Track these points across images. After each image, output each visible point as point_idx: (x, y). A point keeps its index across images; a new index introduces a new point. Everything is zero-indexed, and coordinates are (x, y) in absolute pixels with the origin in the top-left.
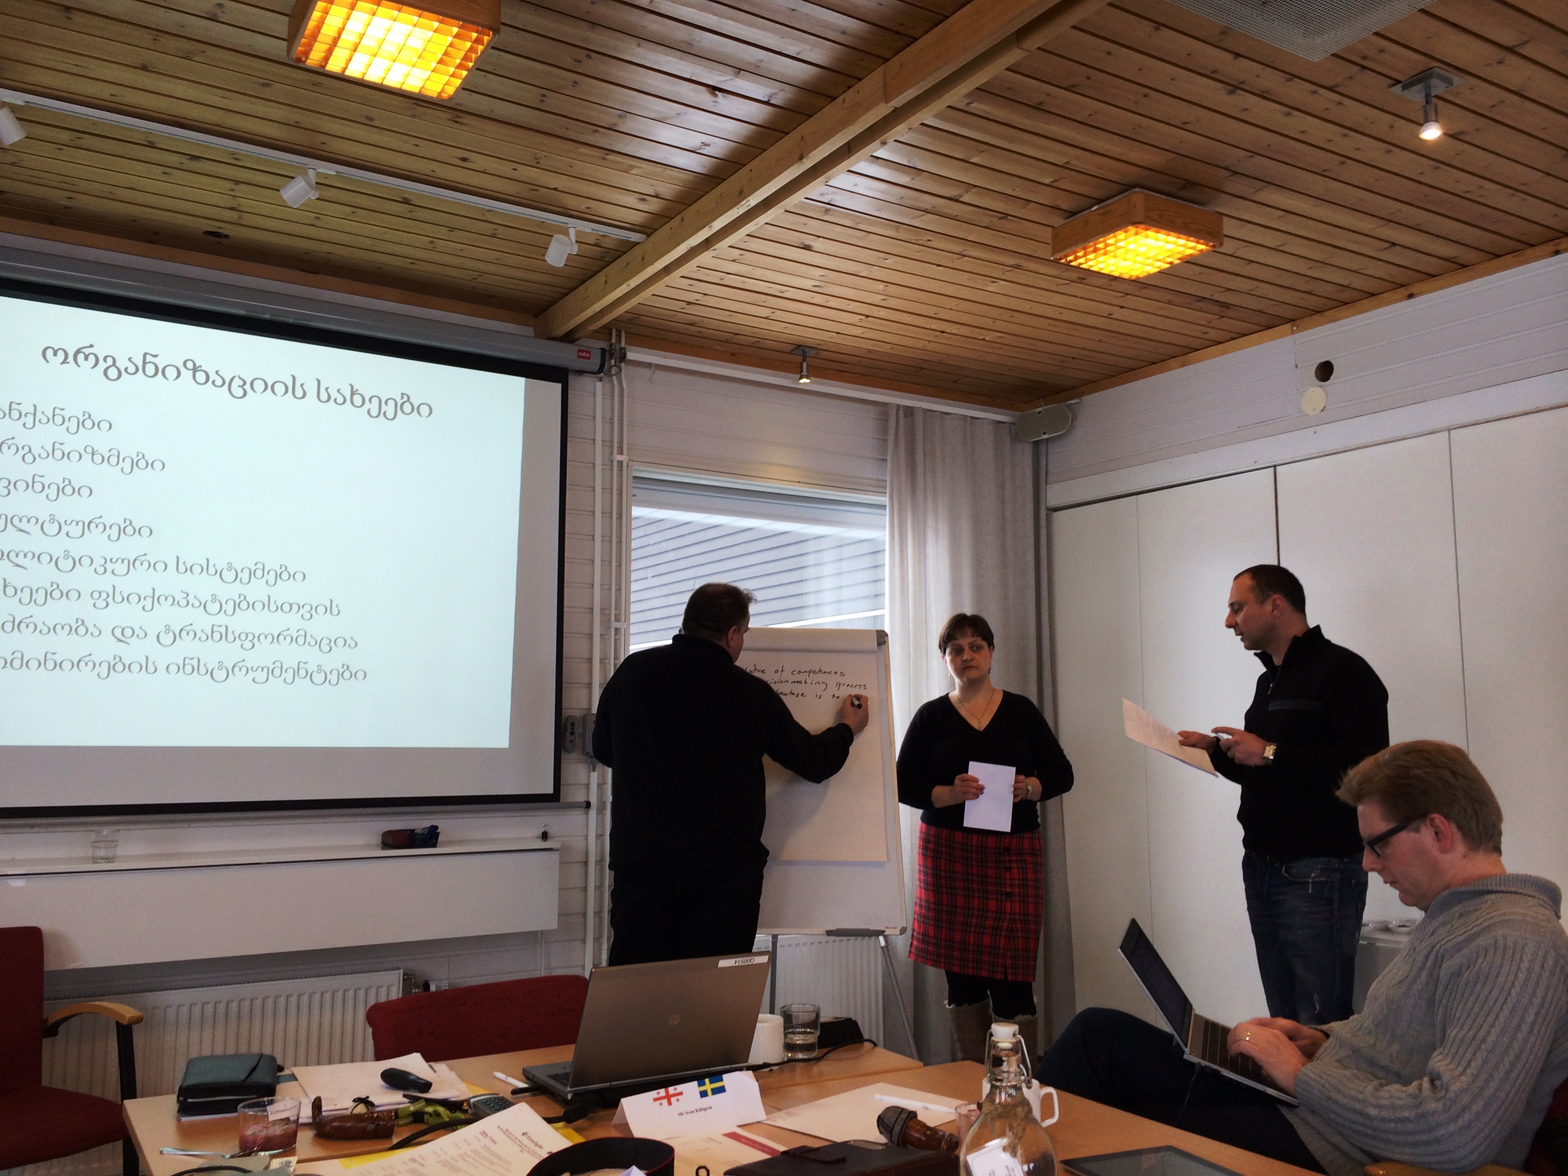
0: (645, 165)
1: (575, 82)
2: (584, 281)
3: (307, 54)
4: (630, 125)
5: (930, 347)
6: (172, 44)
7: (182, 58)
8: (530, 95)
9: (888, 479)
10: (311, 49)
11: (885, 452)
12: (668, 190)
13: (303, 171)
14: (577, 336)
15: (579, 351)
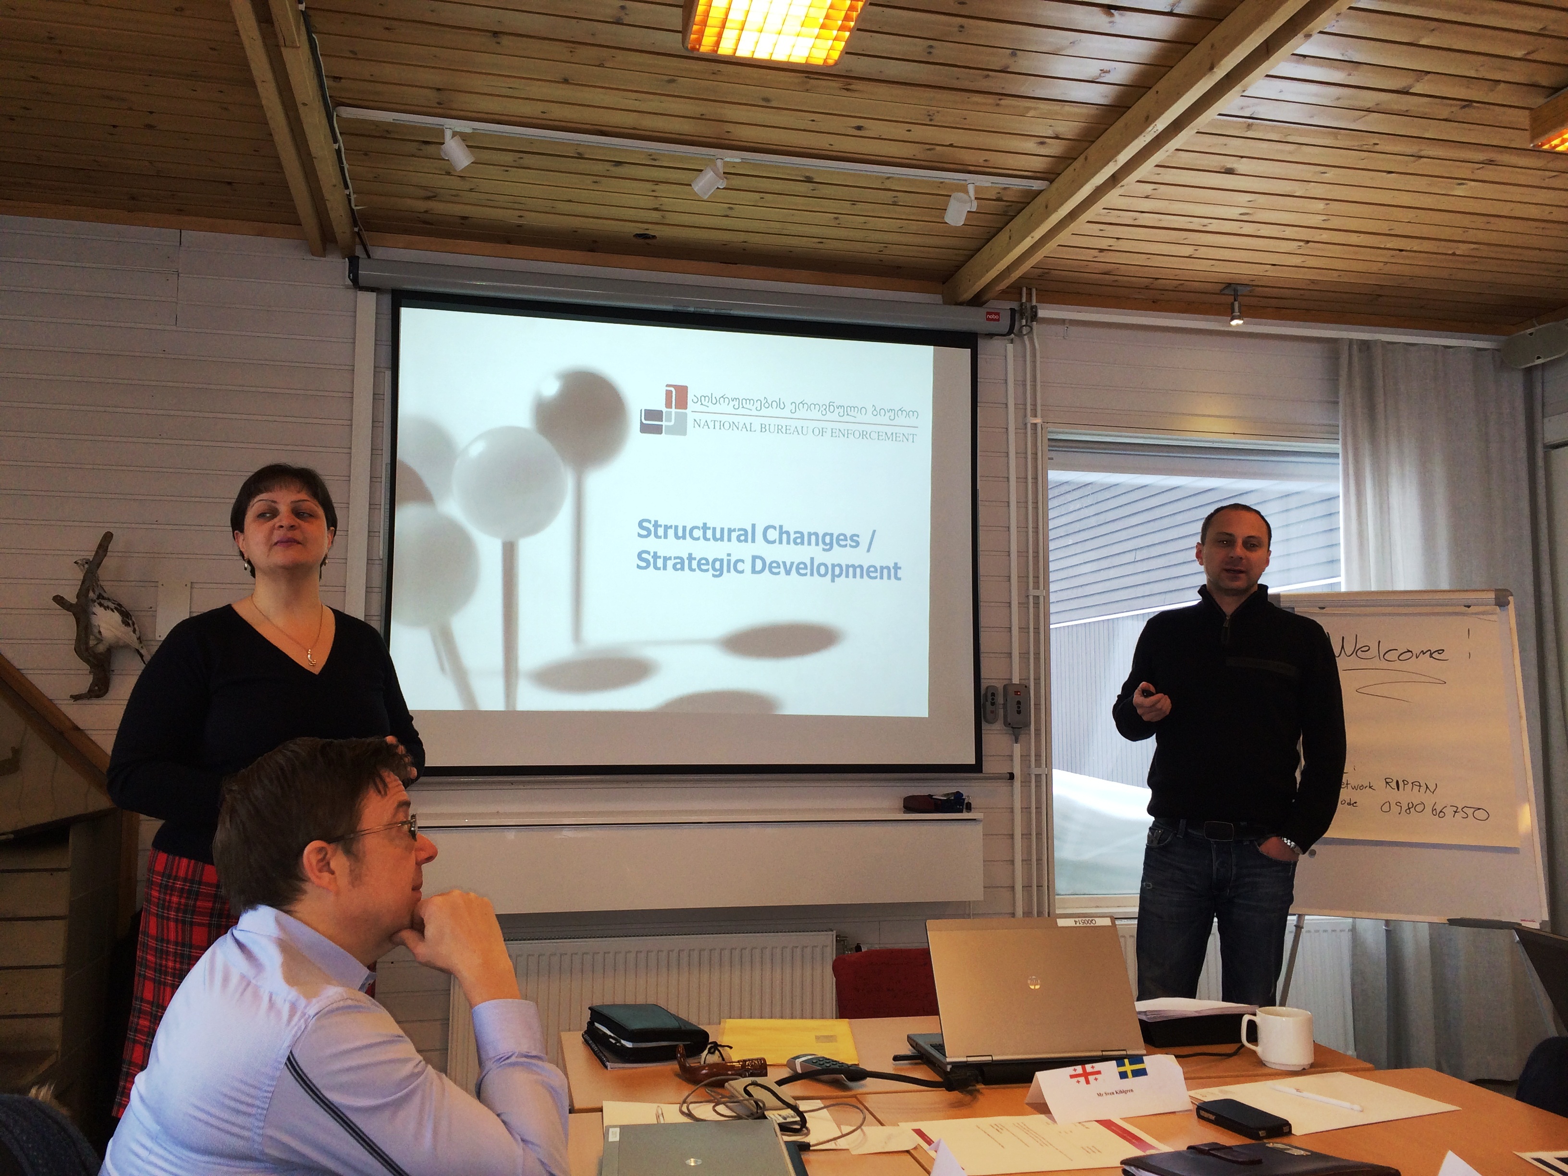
0: (1042, 105)
1: (962, 27)
2: (988, 240)
3: (699, 41)
4: (1024, 63)
5: (1388, 269)
6: (585, 53)
7: (595, 66)
8: (916, 48)
9: (1341, 424)
10: (703, 36)
11: (1336, 392)
12: (1068, 128)
13: (712, 161)
14: (985, 298)
15: (988, 313)
